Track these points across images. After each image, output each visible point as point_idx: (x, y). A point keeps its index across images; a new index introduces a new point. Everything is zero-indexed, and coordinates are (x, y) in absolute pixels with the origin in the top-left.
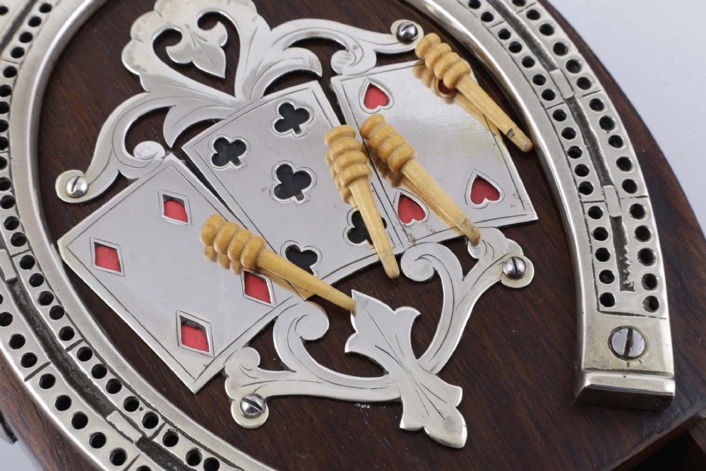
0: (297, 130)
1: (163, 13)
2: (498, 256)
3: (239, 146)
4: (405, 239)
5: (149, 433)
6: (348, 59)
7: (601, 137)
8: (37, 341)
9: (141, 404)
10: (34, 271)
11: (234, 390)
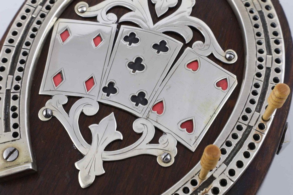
0: (158, 52)
2: (166, 149)
3: (137, 41)
4: (146, 114)
5: (13, 90)
6: (201, 46)
8: (19, 38)
9: (20, 81)
10: (41, 20)
11: (49, 104)
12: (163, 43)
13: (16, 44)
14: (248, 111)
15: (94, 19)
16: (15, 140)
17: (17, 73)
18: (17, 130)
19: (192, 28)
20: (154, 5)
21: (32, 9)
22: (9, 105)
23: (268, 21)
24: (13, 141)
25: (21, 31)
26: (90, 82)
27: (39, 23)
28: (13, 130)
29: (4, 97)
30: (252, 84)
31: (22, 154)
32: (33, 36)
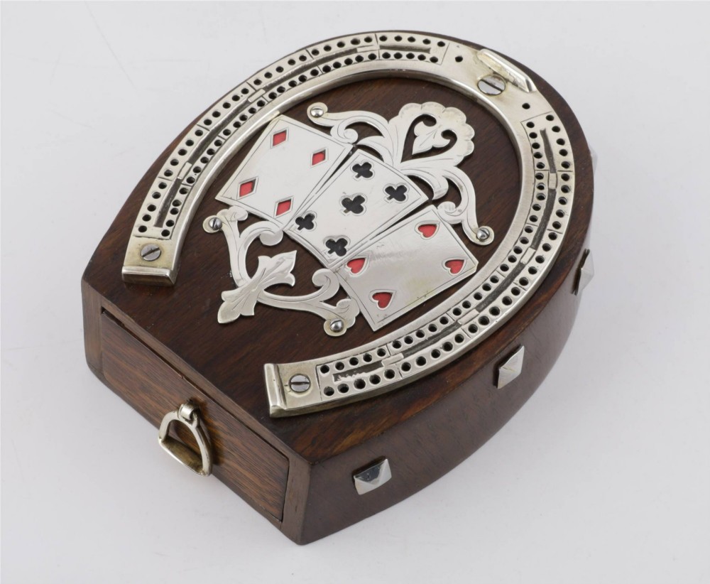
0: (390, 198)
1: (445, 112)
2: (342, 315)
3: (369, 175)
4: (336, 267)
5: (185, 181)
6: (450, 209)
7: (438, 345)
8: (220, 122)
9: (198, 174)
10: (257, 108)
12: (402, 189)
13: (212, 127)
14: (466, 305)
15: (327, 129)
16: (162, 239)
17: (198, 163)
18: (170, 229)
19: (450, 183)
20: (415, 137)
21: (251, 91)
22: (173, 198)
24: (159, 239)
25: (226, 114)
26: (284, 205)
27: (252, 111)
29: (171, 186)
30: (489, 276)
31: (165, 257)
32: (237, 125)
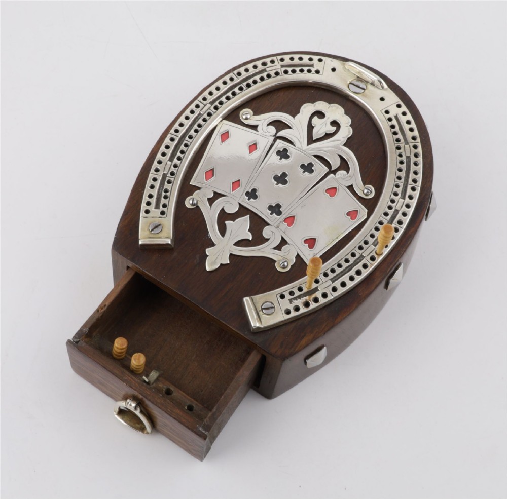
0: (304, 172)
1: (330, 108)
2: (286, 257)
3: (287, 157)
4: (277, 224)
5: (169, 175)
6: (344, 176)
7: (352, 272)
8: (184, 131)
9: (177, 169)
10: (207, 118)
11: (196, 194)
12: (311, 165)
13: (180, 134)
14: (366, 242)
15: (254, 127)
16: (161, 217)
17: (176, 161)
18: (165, 210)
19: (341, 157)
20: (313, 127)
21: (201, 106)
22: (163, 187)
23: (413, 168)
24: (159, 217)
25: (187, 123)
26: (236, 184)
27: (205, 120)
28: (162, 209)
29: (161, 178)
30: (377, 221)
31: (165, 230)
32: (196, 131)
